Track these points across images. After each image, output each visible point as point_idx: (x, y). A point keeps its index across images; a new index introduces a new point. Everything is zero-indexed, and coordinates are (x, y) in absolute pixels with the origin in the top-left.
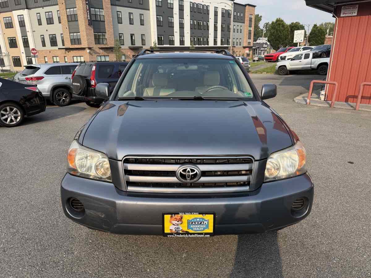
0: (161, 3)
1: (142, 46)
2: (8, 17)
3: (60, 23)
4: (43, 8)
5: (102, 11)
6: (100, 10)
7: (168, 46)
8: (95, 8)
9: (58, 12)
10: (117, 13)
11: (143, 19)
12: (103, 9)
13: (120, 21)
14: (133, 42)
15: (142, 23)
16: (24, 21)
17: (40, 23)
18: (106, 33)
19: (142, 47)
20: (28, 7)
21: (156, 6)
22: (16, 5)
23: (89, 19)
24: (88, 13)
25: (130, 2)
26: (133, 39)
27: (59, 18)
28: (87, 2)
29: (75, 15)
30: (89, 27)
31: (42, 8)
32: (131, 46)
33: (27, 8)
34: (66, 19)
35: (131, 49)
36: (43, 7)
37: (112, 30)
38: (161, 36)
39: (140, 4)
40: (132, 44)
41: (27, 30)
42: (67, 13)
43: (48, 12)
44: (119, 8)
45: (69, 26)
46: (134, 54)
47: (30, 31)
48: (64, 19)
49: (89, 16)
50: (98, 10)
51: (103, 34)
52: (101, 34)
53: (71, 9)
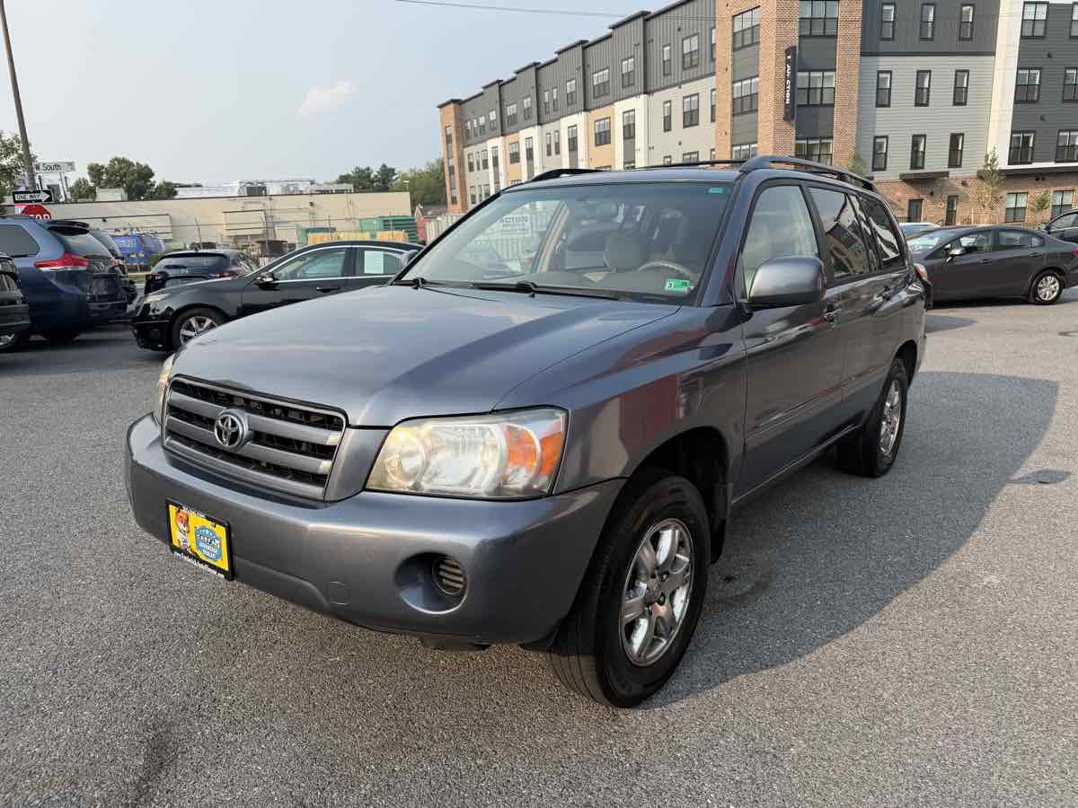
0: (1043, 25)
1: (947, 170)
2: (604, 119)
3: (713, 120)
4: (680, 87)
5: (830, 77)
6: (826, 74)
7: (1052, 164)
8: (810, 71)
9: (714, 93)
10: (878, 77)
11: (965, 86)
12: (835, 70)
13: (883, 100)
14: (917, 158)
15: (960, 98)
16: (634, 124)
17: (667, 128)
18: (831, 137)
19: (946, 174)
20: (648, 89)
21: (1022, 37)
22: (623, 87)
23: (787, 102)
24: (789, 87)
25: (927, 39)
26: (921, 149)
27: (713, 107)
28: (789, 57)
29: (753, 97)
30: (785, 125)
31: (677, 88)
32: (909, 171)
33: (645, 93)
34: (729, 110)
35: (906, 180)
36: (679, 85)
37: (852, 130)
38: (1026, 135)
39: (961, 39)
40: (914, 165)
41: (637, 147)
42: (733, 93)
43: (691, 96)
44: (884, 63)
45: (733, 126)
46: (916, 198)
47: (642, 149)
48: (725, 109)
49: (788, 95)
50: (820, 74)
51: (823, 141)
52: (818, 142)
53: (745, 82)
